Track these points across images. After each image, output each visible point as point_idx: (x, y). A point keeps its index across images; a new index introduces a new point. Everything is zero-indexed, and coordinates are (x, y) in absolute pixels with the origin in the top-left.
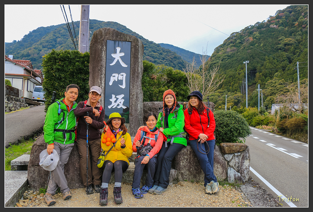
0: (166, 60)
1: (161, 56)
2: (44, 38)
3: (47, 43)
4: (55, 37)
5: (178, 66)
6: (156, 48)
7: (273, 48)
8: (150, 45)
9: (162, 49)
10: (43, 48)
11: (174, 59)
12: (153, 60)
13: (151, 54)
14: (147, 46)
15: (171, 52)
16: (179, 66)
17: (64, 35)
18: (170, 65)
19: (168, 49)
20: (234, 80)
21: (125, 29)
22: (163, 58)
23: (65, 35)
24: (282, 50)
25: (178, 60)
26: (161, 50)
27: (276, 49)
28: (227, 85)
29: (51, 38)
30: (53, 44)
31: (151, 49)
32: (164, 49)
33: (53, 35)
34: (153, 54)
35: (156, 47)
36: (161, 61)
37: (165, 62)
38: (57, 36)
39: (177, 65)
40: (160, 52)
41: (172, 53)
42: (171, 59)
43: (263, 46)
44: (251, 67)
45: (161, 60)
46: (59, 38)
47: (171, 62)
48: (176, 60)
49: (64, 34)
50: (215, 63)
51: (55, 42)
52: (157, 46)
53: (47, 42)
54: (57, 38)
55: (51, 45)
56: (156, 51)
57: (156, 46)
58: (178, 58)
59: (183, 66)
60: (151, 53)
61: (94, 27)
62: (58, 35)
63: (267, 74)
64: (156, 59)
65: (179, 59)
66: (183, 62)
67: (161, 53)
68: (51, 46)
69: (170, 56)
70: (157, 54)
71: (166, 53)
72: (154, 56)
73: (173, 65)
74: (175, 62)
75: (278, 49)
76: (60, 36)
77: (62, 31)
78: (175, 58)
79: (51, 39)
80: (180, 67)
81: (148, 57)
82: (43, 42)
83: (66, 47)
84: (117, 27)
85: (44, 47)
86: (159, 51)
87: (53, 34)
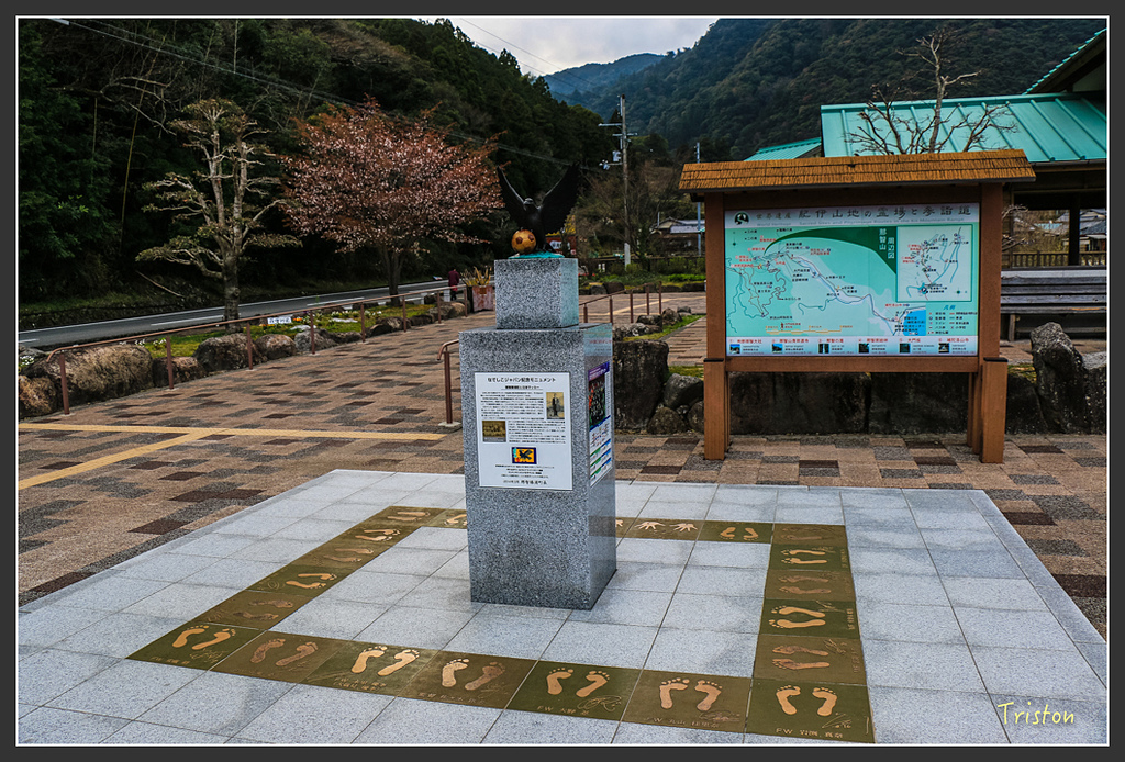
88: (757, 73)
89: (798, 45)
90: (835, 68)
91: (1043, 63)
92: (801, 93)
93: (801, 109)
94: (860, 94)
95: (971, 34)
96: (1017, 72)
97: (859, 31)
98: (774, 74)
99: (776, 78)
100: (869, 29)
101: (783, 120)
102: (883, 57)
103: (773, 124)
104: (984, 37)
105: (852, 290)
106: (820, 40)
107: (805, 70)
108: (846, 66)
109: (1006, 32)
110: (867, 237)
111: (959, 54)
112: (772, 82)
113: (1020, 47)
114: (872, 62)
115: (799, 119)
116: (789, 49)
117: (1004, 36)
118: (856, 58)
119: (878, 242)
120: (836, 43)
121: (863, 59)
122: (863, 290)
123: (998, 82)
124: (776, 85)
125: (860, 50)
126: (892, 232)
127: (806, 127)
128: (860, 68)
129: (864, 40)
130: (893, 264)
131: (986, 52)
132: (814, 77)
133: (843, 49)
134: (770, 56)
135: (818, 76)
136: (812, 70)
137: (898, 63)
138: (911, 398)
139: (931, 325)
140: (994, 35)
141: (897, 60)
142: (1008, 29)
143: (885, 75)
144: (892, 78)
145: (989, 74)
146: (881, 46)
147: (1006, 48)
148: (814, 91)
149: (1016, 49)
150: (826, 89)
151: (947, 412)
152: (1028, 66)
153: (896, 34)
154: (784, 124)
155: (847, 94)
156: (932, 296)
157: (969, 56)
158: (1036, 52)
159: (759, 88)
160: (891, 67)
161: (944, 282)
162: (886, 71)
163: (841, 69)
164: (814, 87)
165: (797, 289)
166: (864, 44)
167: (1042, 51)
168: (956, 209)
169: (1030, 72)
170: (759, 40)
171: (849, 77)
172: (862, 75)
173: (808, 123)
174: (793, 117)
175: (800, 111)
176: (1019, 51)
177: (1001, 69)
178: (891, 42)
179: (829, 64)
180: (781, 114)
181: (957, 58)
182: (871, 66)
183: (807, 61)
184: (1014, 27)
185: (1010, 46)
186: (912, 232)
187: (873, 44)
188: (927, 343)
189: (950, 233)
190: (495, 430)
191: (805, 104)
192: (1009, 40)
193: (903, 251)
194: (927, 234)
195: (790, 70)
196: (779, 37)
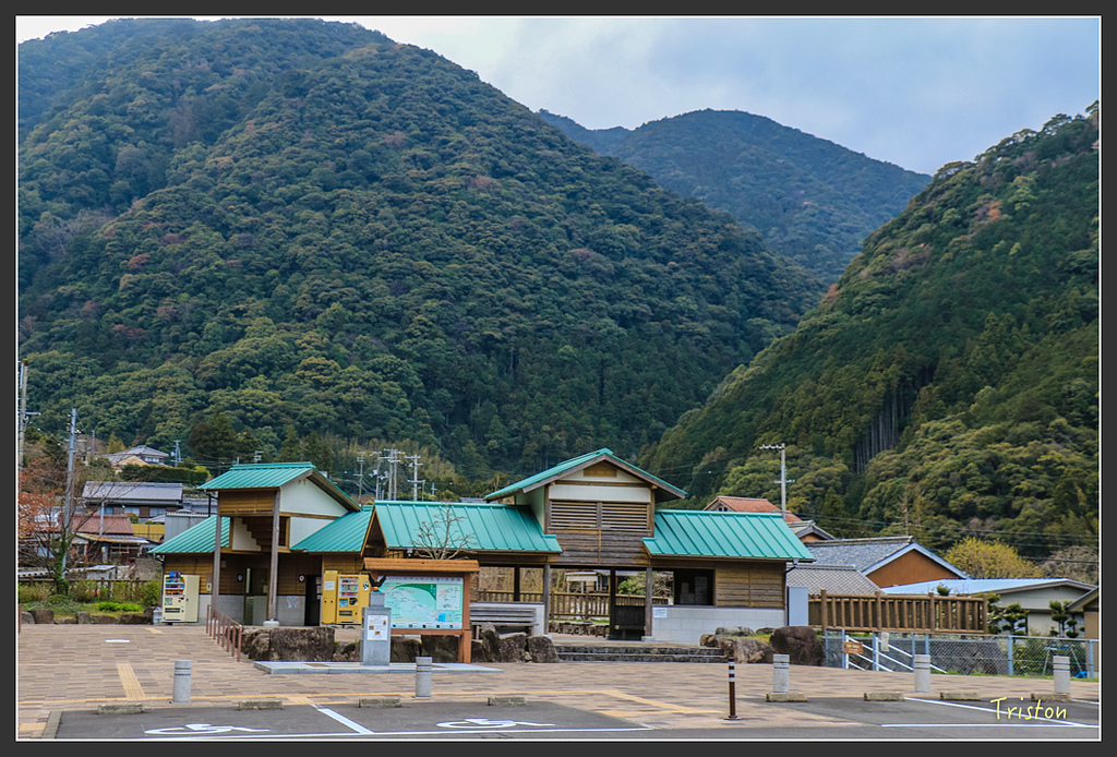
0: (680, 259)
1: (656, 237)
2: (39, 140)
3: (63, 174)
4: (101, 138)
5: (742, 289)
6: (631, 193)
7: (1053, 263)
8: (597, 183)
9: (663, 200)
10: (44, 199)
11: (722, 254)
12: (607, 265)
13: (601, 236)
14: (583, 189)
15: (707, 217)
16: (748, 292)
17: (148, 125)
18: (697, 288)
19: (695, 201)
20: (846, 412)
21: (473, 92)
22: (666, 251)
23: (154, 126)
24: (1085, 273)
25: (742, 258)
26: (658, 207)
27: (1062, 267)
28: (821, 428)
29: (83, 145)
30: (94, 176)
31: (605, 203)
32: (673, 202)
33: (91, 124)
34: (610, 236)
35: (630, 187)
36: (649, 272)
37: (675, 269)
38: (112, 129)
39: (736, 287)
40: (651, 217)
41: (710, 223)
42: (706, 252)
43: (1020, 254)
44: (926, 355)
45: (651, 266)
46: (125, 139)
47: (706, 269)
48: (729, 261)
49: (147, 118)
50: (825, 327)
51: (104, 166)
52: (638, 185)
53: (63, 167)
54: (111, 139)
55: (84, 180)
56: (628, 211)
57: (630, 181)
58: (742, 245)
59: (770, 286)
60: (602, 228)
61: (310, 85)
62: (118, 126)
63: (958, 390)
64: (627, 261)
65: (747, 252)
66: (772, 269)
67: (653, 224)
68: (84, 191)
69: (702, 239)
70: (634, 234)
71: (678, 225)
72: (616, 244)
73: (714, 287)
74: (724, 272)
75: (1070, 272)
76: (130, 130)
77: (139, 100)
78: (724, 246)
79: (85, 151)
80: (753, 295)
81: (584, 250)
82: (42, 168)
83: (173, 205)
84: (429, 82)
85: (48, 194)
86: (642, 211)
87: (87, 118)
88: (35, 193)
89: (124, 151)
90: (197, 209)
91: (566, 248)
92: (128, 248)
93: (125, 280)
94: (245, 264)
95: (450, 181)
96: (526, 259)
97: (248, 142)
98: (70, 200)
99: (74, 211)
100: (266, 142)
101: (85, 296)
102: (290, 200)
103: (64, 303)
104: (470, 189)
105: (421, 606)
106: (170, 147)
107: (138, 203)
108: (220, 208)
109: (507, 186)
110: (426, 587)
111: (428, 214)
112: (66, 218)
113: (531, 215)
114: (270, 206)
115: (118, 299)
116: (107, 157)
117: (504, 191)
118: (240, 195)
119: (431, 589)
120: (201, 159)
121: (254, 200)
122: (425, 606)
123: (493, 272)
124: (74, 225)
125: (248, 179)
126: (435, 586)
127: (134, 317)
128: (247, 214)
129: (256, 161)
130: (435, 597)
131: (475, 216)
132: (155, 220)
133: (214, 174)
134: (64, 163)
135: (164, 218)
136: (152, 205)
137: (319, 215)
138: (437, 650)
139: (447, 618)
140: (488, 188)
141: (317, 209)
142: (512, 181)
143: (293, 235)
144: (307, 243)
145: (478, 257)
146: (288, 179)
147: (506, 214)
148: (153, 247)
149: (524, 219)
150: (178, 247)
151: (450, 655)
152: (543, 251)
153: (317, 160)
154: (88, 306)
155: (220, 262)
156: (447, 608)
157: (444, 220)
158: (556, 228)
159: (37, 226)
160: (304, 221)
161: (451, 604)
162: (297, 227)
163: (210, 212)
164: (152, 240)
165: (402, 605)
166: (257, 169)
167: (566, 227)
168: (456, 579)
169: (547, 262)
170: (42, 127)
171: (225, 229)
172: (251, 228)
173: (137, 309)
174: (108, 294)
175: (123, 283)
176: (529, 222)
177: (499, 251)
178: (306, 174)
179: (185, 199)
180: (81, 285)
181: (425, 221)
182: (268, 214)
183: (142, 186)
184: (522, 180)
185: (514, 212)
186: (442, 586)
187: (273, 173)
188: (445, 625)
189: (453, 587)
190: (372, 628)
191: (135, 272)
192: (513, 201)
193: (438, 593)
194: (446, 587)
195: (103, 198)
196: (86, 129)
